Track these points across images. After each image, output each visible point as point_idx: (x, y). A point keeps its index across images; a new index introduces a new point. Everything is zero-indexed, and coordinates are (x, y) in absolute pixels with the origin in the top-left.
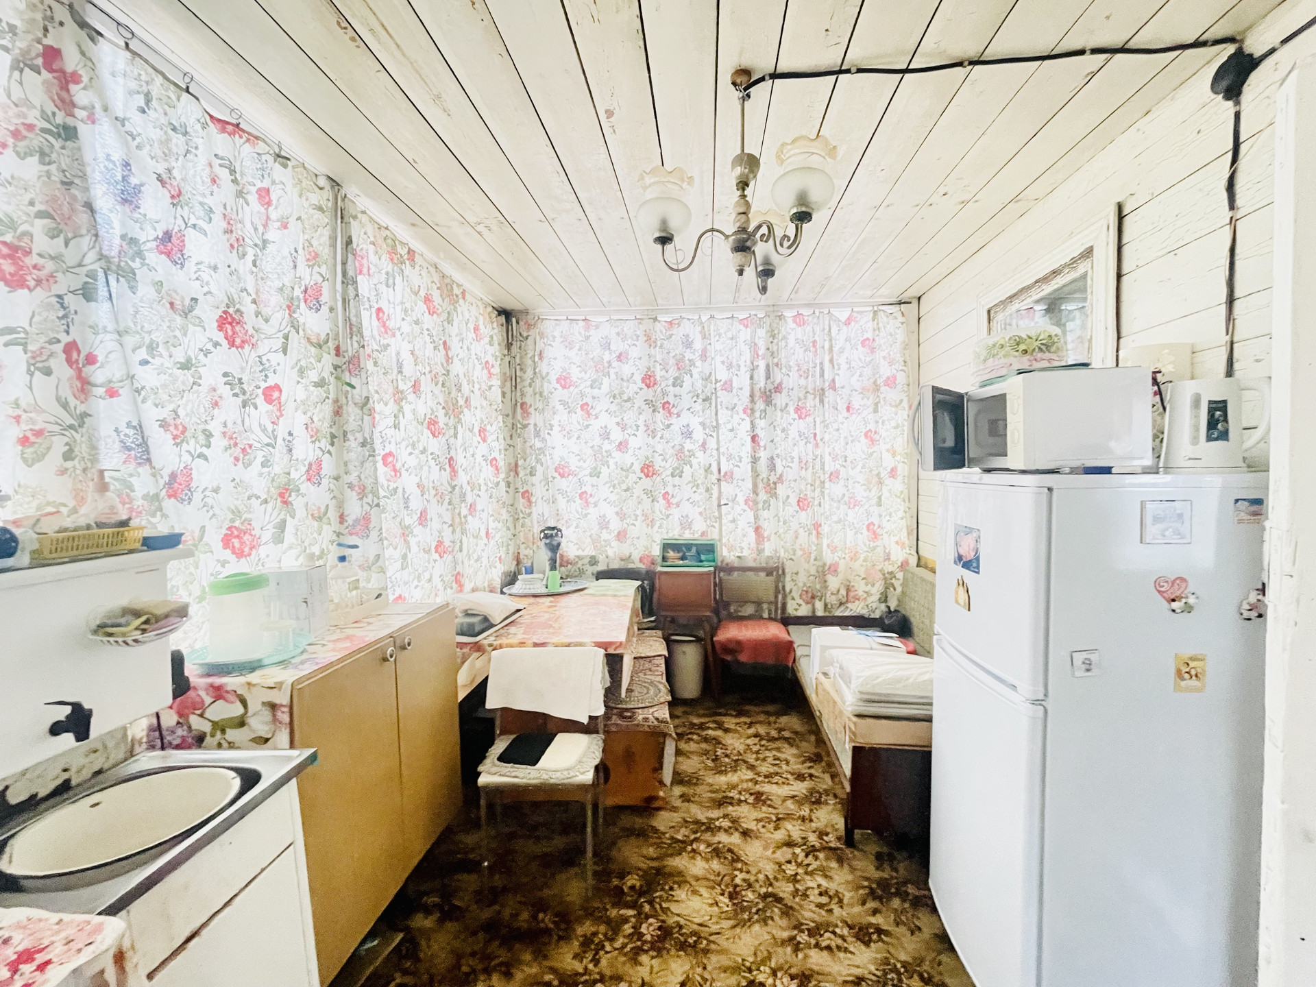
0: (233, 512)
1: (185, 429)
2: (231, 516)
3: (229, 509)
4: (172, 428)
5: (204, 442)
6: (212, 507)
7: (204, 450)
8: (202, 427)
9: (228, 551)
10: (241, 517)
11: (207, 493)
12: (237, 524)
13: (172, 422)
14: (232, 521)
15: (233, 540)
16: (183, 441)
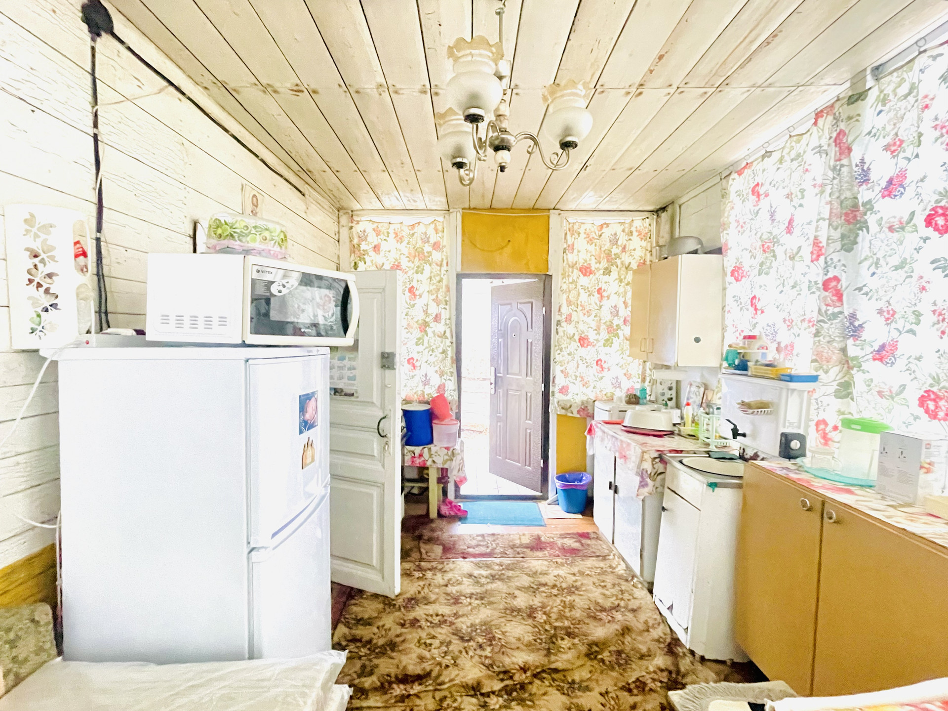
0: (934, 378)
1: (894, 313)
2: (930, 381)
3: (930, 375)
4: (885, 314)
5: (914, 321)
6: (914, 372)
7: (914, 327)
8: (913, 309)
9: (922, 410)
10: (939, 384)
11: (911, 360)
12: (935, 389)
13: (885, 309)
14: (931, 385)
15: (929, 402)
16: (892, 322)
